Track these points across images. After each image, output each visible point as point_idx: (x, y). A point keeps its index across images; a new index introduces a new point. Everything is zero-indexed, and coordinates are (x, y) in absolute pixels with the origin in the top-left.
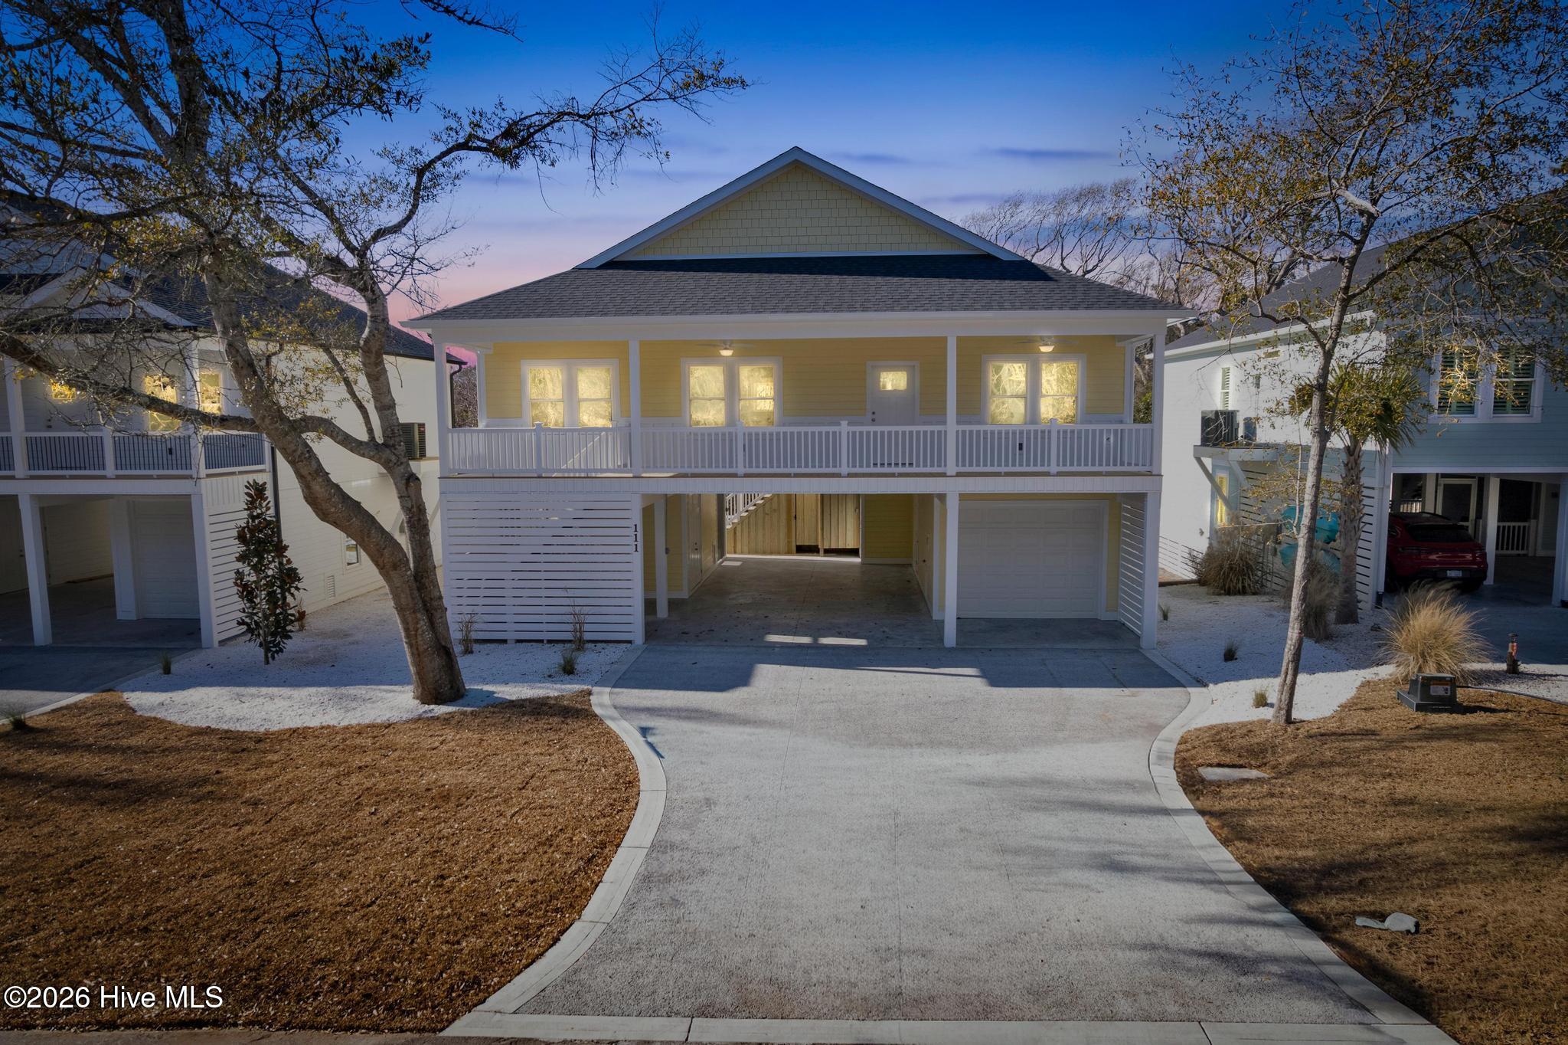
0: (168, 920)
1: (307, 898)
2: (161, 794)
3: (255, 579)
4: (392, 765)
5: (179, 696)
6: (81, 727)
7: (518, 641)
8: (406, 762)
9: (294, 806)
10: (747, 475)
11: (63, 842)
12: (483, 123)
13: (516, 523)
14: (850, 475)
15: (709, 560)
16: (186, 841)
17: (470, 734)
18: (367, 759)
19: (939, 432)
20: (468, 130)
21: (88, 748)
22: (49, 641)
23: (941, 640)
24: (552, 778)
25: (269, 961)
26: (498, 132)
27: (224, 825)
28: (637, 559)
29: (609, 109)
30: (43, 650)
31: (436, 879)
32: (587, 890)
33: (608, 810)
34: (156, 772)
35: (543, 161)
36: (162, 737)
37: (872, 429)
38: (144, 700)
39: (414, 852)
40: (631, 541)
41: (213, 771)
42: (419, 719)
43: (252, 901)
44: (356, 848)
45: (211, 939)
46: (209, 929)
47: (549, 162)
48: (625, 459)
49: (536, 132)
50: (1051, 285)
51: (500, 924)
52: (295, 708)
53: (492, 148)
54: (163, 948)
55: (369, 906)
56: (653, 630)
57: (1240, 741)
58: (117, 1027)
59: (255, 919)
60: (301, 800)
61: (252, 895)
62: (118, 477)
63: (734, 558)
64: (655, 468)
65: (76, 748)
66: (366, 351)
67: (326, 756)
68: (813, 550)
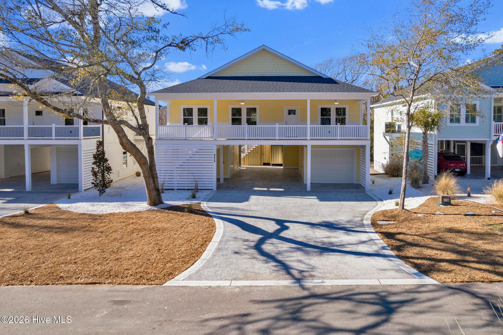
0: (81, 260)
1: (120, 255)
2: (73, 230)
3: (98, 170)
4: (142, 222)
5: (74, 205)
6: (45, 213)
7: (178, 189)
8: (146, 221)
9: (114, 233)
10: (248, 139)
11: (46, 242)
12: (176, 40)
13: (177, 153)
14: (279, 140)
15: (236, 167)
16: (83, 242)
17: (165, 214)
18: (134, 221)
19: (305, 127)
20: (171, 41)
21: (49, 218)
22: (31, 190)
23: (306, 189)
24: (190, 225)
25: (112, 269)
26: (179, 41)
27: (94, 238)
28: (215, 164)
29: (211, 36)
30: (29, 192)
31: (158, 250)
32: (201, 252)
33: (207, 233)
34: (70, 225)
35: (192, 50)
36: (71, 215)
37: (285, 126)
38: (63, 206)
39: (151, 244)
40: (213, 159)
41: (88, 224)
42: (149, 210)
43: (105, 256)
44: (133, 243)
45: (94, 264)
46: (94, 262)
47: (194, 50)
48: (212, 135)
49: (190, 42)
50: (337, 85)
51: (177, 261)
52: (110, 208)
53: (177, 46)
54: (81, 267)
55: (139, 257)
56: (219, 187)
57: (389, 214)
58: (72, 284)
59: (107, 260)
60: (116, 231)
61: (105, 254)
62: (56, 139)
63: (244, 166)
64: (221, 137)
65: (45, 219)
66: (139, 102)
67: (122, 220)
68: (268, 164)
